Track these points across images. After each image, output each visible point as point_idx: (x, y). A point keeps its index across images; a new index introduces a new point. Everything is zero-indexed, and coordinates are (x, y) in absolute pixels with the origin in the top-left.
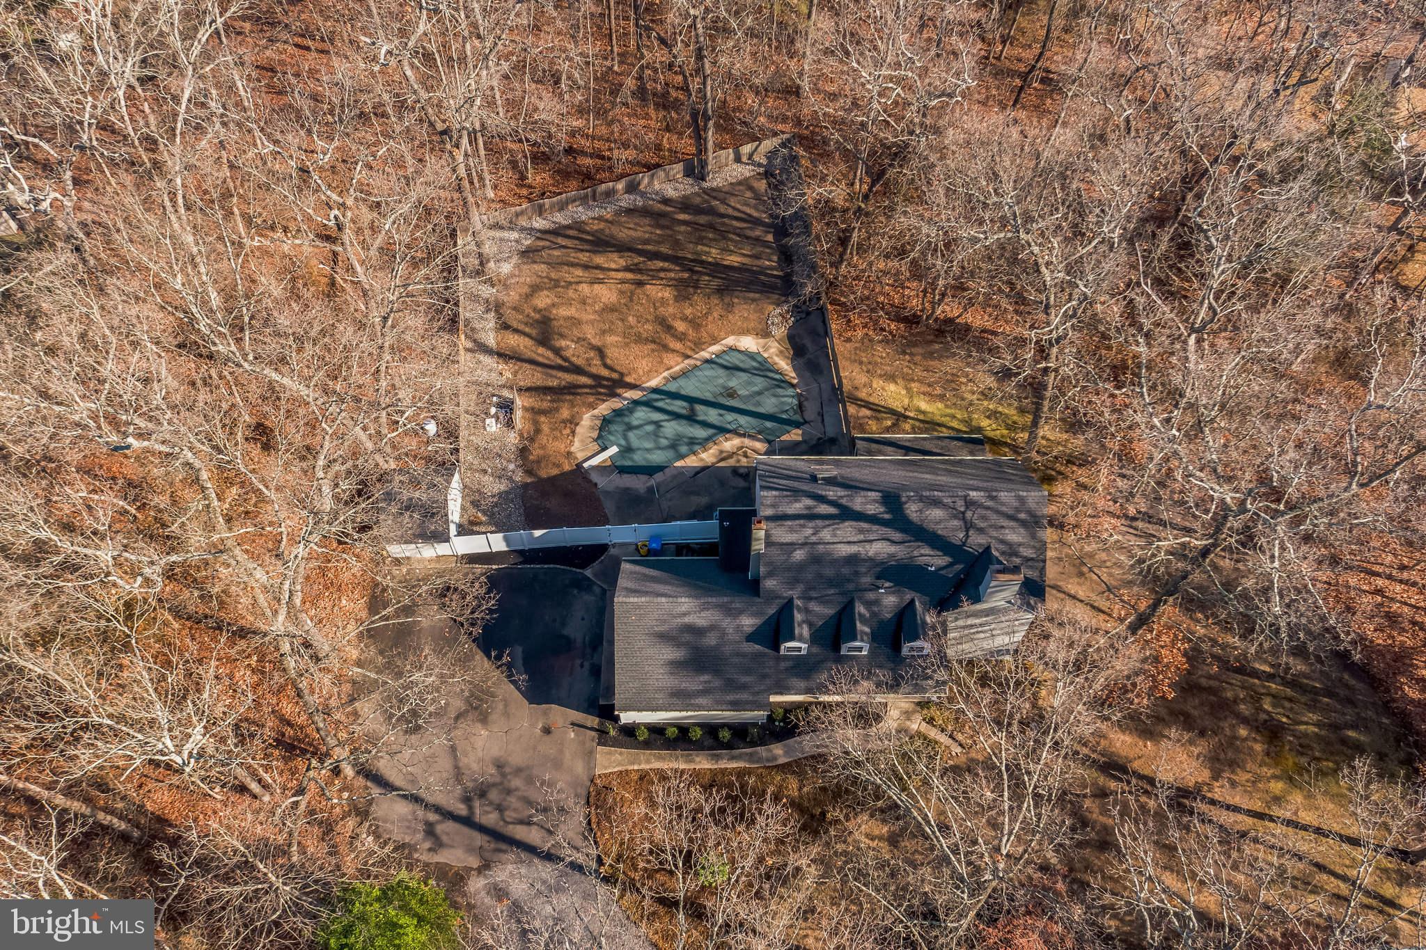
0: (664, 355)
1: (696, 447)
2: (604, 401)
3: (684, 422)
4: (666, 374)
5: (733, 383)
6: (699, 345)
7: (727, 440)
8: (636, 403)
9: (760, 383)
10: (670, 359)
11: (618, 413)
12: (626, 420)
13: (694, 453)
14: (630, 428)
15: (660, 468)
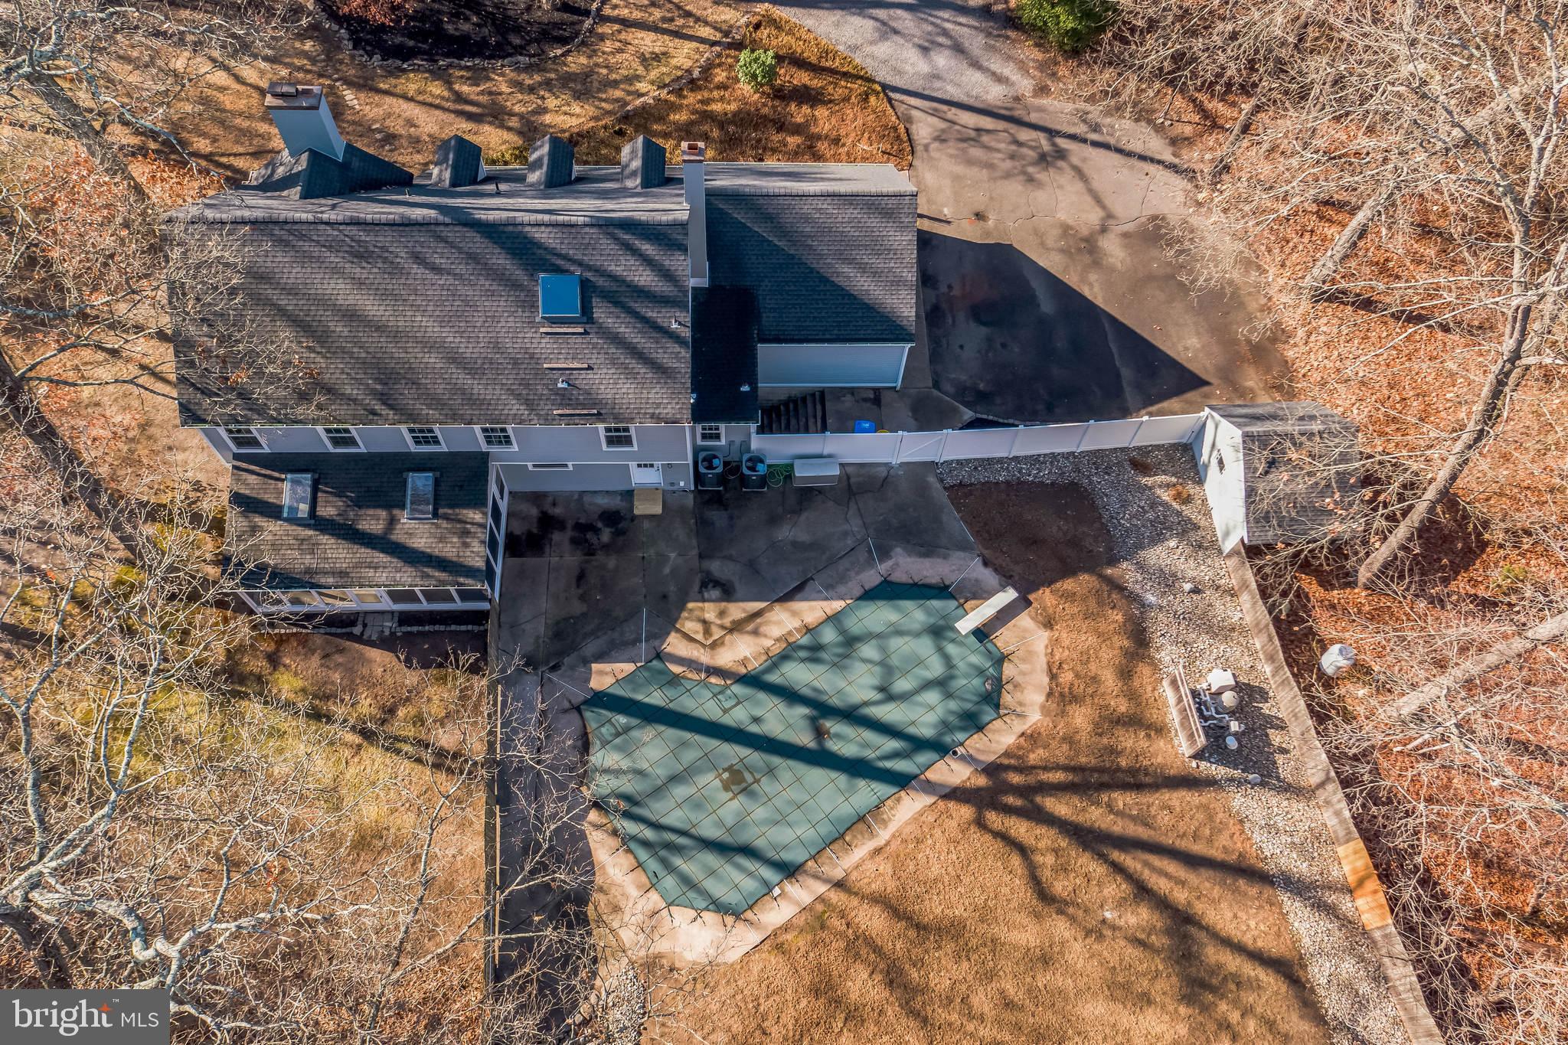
0: (891, 886)
1: (805, 640)
2: (1007, 754)
3: (835, 701)
4: (883, 835)
5: (731, 807)
6: (816, 919)
7: (744, 662)
8: (940, 748)
9: (671, 811)
10: (879, 876)
11: (972, 722)
12: (953, 705)
13: (808, 630)
14: (941, 684)
15: (869, 595)
